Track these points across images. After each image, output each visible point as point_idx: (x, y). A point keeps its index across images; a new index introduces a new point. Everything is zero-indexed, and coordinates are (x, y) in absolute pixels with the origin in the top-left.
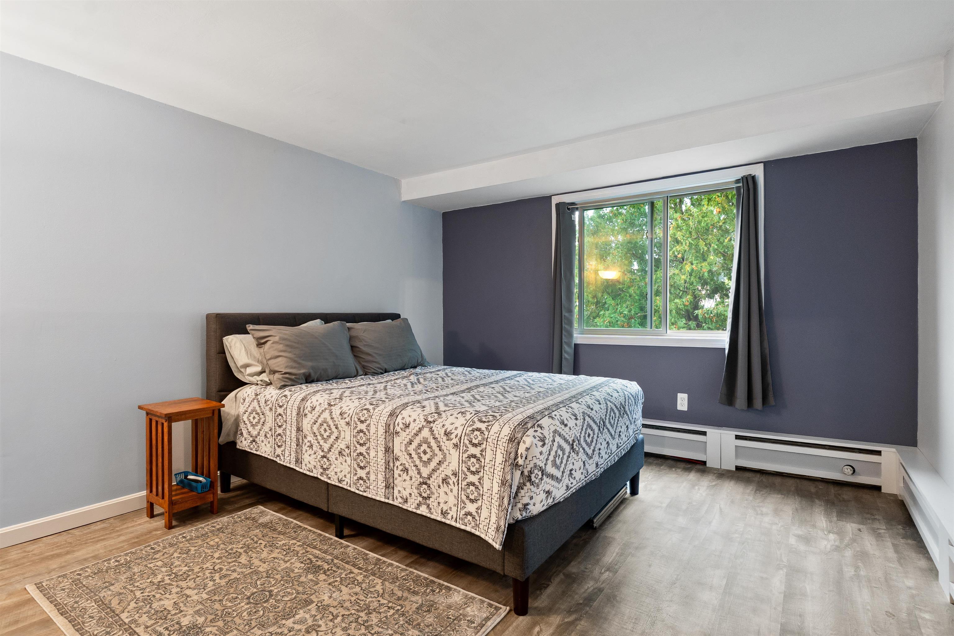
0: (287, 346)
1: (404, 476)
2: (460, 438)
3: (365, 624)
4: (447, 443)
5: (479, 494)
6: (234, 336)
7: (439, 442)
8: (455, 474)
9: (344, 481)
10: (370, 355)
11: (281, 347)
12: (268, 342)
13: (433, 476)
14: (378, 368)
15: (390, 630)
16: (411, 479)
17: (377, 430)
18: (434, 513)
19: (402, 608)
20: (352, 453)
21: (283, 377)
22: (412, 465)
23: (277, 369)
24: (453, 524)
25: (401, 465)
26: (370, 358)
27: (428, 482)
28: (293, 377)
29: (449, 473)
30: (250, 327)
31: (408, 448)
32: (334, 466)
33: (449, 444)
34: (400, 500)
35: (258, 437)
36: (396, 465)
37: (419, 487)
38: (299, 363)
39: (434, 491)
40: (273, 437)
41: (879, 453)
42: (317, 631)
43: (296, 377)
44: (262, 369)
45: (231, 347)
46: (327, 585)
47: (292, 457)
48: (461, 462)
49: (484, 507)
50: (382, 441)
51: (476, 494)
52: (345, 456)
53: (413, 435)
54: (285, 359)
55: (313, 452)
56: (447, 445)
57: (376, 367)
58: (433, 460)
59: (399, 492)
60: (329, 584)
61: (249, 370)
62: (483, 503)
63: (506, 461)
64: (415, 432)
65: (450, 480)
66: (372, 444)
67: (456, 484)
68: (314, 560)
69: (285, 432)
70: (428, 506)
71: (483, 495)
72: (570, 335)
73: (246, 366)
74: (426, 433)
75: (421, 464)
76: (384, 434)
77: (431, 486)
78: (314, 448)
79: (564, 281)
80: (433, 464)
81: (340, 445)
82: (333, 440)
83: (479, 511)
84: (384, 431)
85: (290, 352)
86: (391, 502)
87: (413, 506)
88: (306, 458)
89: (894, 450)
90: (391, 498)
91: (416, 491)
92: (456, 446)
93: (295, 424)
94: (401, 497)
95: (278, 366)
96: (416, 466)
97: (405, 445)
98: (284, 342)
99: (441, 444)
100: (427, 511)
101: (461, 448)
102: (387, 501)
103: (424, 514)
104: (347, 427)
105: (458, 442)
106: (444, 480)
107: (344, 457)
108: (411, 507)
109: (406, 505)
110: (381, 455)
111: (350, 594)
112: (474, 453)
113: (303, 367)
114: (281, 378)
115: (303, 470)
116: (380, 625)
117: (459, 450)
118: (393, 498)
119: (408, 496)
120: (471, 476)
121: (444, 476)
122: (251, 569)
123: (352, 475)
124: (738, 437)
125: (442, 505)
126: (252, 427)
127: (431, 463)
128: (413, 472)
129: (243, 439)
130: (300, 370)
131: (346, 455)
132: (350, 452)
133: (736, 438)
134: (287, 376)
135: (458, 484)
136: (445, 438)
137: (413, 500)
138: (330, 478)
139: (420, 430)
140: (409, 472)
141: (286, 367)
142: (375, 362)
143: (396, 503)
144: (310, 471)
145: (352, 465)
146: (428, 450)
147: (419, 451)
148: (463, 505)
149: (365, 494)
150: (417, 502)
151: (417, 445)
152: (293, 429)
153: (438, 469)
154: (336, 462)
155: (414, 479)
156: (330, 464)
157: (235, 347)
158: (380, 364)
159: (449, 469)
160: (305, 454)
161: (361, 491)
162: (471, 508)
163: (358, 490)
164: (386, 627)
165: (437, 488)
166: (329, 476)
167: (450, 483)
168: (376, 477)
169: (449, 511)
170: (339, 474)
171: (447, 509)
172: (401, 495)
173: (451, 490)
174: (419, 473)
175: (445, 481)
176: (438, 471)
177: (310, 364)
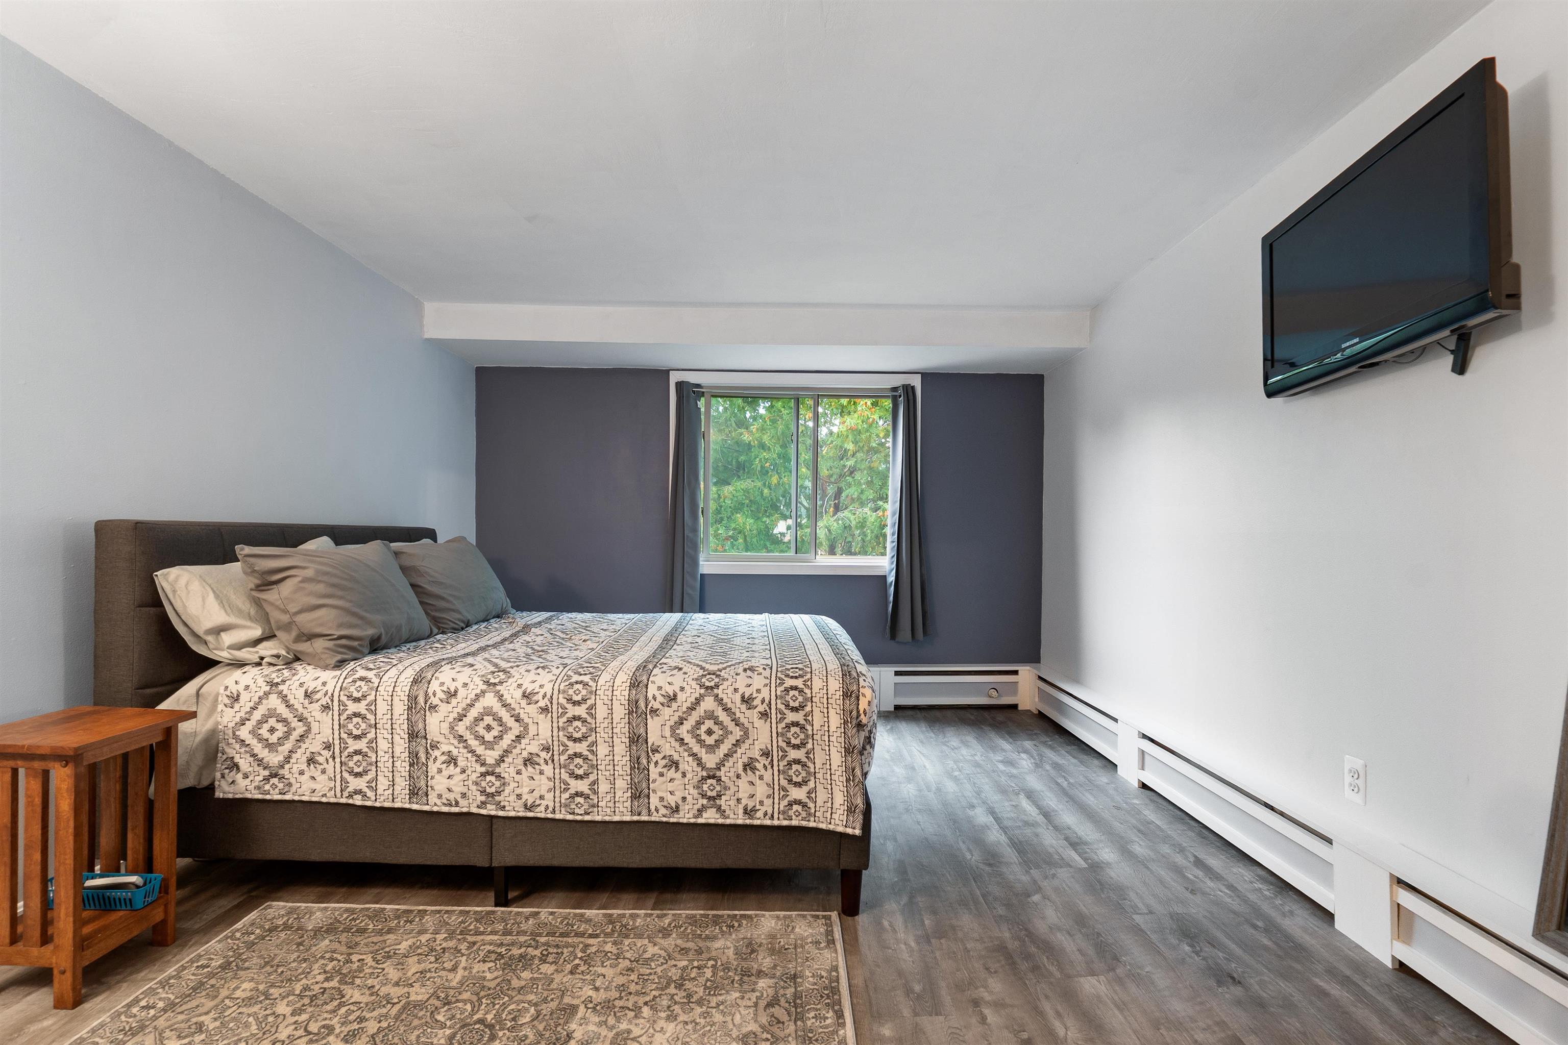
0: (333, 585)
1: (672, 773)
2: (770, 702)
3: (691, 1000)
4: (748, 713)
5: (809, 773)
6: (182, 569)
7: (734, 714)
8: (766, 754)
9: (539, 805)
10: (443, 599)
11: (320, 588)
12: (288, 580)
13: (726, 764)
14: (459, 620)
15: (732, 993)
16: (684, 775)
17: (610, 712)
18: (732, 816)
19: (716, 961)
20: (556, 758)
21: (336, 645)
22: (686, 754)
23: (318, 630)
24: (768, 822)
25: (664, 758)
26: (443, 604)
27: (718, 774)
28: (355, 644)
29: (756, 754)
30: (243, 550)
31: (677, 731)
32: (513, 785)
33: (754, 715)
34: (663, 811)
35: (287, 766)
36: (654, 760)
37: (700, 785)
38: (362, 618)
39: (729, 784)
40: (338, 760)
41: (1016, 673)
42: (634, 1039)
43: (360, 643)
44: (263, 634)
45: (174, 591)
46: (570, 976)
47: (398, 788)
48: (774, 735)
49: (820, 788)
50: (622, 728)
51: (804, 774)
52: (538, 764)
53: (685, 710)
54: (333, 613)
55: (458, 770)
56: (751, 717)
57: (455, 619)
58: (725, 740)
59: (662, 799)
60: (571, 973)
61: (228, 638)
62: (818, 783)
63: (845, 723)
64: (689, 705)
65: (757, 764)
66: (602, 735)
67: (769, 767)
68: (503, 950)
69: (374, 745)
70: (719, 808)
71: (815, 772)
72: (695, 563)
73: (218, 631)
74: (708, 704)
75: (704, 750)
76: (627, 716)
77: (723, 779)
78: (461, 763)
79: (687, 490)
80: (724, 748)
81: (528, 747)
82: (509, 742)
83: (813, 795)
84: (627, 712)
85: (341, 598)
86: (644, 818)
87: (691, 815)
88: (439, 783)
89: (1028, 668)
90: (644, 812)
91: (695, 792)
92: (765, 715)
93: (405, 727)
94: (665, 807)
95: (321, 625)
96: (694, 755)
97: (671, 727)
98: (325, 578)
99: (737, 716)
100: (718, 816)
101: (774, 716)
102: (636, 818)
103: (712, 821)
104: (543, 716)
105: (767, 709)
106: (746, 767)
107: (537, 767)
108: (686, 816)
109: (676, 816)
110: (621, 748)
111: (621, 974)
112: (795, 720)
113: (369, 623)
114: (334, 648)
115: (434, 804)
116: (712, 993)
117: (769, 719)
118: (649, 811)
119: (680, 802)
120: (792, 751)
121: (746, 760)
122: (394, 1004)
123: (558, 792)
124: (897, 673)
125: (744, 802)
126: (267, 750)
127: (722, 746)
128: (687, 765)
129: (240, 776)
130: (366, 630)
131: (542, 762)
132: (553, 755)
133: (895, 675)
134: (344, 642)
135: (772, 767)
136: (744, 707)
137: (687, 807)
138: (504, 807)
139: (698, 701)
140: (681, 766)
141: (340, 626)
142: (454, 610)
143: (655, 818)
144: (451, 805)
145: (557, 777)
146: (715, 728)
147: (698, 732)
148: (782, 793)
149: (587, 818)
150: (699, 806)
151: (694, 724)
152: (396, 737)
153: (736, 752)
154: (517, 778)
155: (689, 776)
156: (504, 784)
157: (188, 592)
158: (460, 613)
159: (754, 748)
160: (437, 776)
161: (578, 814)
162: (798, 794)
163: (573, 813)
164: (723, 992)
165: (735, 779)
166: (502, 804)
167: (758, 767)
168: (613, 786)
169: (758, 807)
170: (525, 797)
171: (754, 804)
172: (665, 803)
173: (761, 778)
174: (700, 763)
175: (749, 766)
176: (734, 755)
177: (377, 618)
